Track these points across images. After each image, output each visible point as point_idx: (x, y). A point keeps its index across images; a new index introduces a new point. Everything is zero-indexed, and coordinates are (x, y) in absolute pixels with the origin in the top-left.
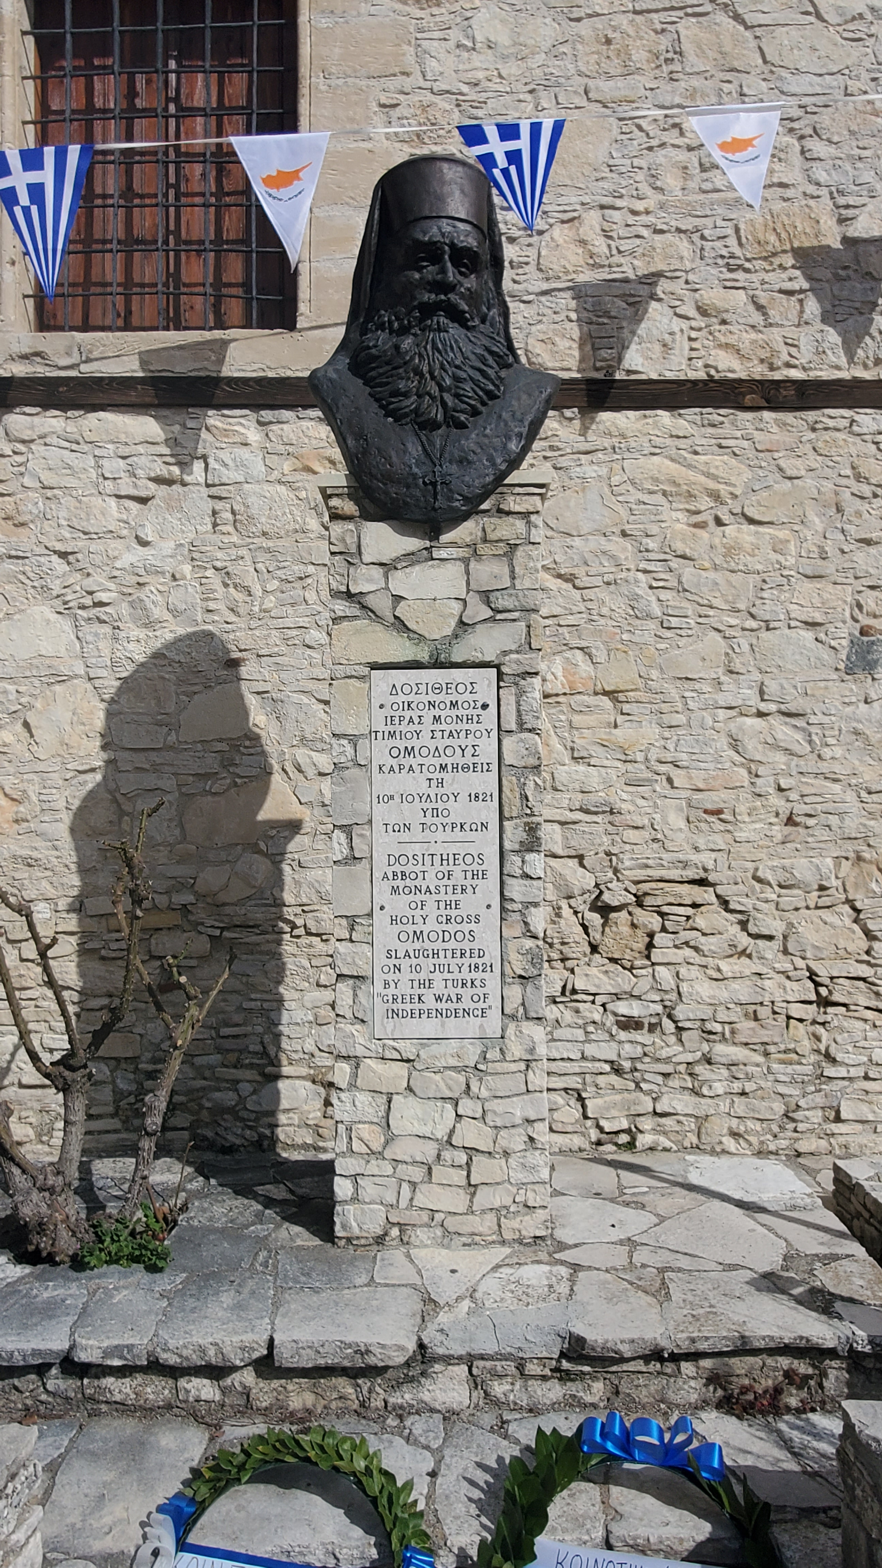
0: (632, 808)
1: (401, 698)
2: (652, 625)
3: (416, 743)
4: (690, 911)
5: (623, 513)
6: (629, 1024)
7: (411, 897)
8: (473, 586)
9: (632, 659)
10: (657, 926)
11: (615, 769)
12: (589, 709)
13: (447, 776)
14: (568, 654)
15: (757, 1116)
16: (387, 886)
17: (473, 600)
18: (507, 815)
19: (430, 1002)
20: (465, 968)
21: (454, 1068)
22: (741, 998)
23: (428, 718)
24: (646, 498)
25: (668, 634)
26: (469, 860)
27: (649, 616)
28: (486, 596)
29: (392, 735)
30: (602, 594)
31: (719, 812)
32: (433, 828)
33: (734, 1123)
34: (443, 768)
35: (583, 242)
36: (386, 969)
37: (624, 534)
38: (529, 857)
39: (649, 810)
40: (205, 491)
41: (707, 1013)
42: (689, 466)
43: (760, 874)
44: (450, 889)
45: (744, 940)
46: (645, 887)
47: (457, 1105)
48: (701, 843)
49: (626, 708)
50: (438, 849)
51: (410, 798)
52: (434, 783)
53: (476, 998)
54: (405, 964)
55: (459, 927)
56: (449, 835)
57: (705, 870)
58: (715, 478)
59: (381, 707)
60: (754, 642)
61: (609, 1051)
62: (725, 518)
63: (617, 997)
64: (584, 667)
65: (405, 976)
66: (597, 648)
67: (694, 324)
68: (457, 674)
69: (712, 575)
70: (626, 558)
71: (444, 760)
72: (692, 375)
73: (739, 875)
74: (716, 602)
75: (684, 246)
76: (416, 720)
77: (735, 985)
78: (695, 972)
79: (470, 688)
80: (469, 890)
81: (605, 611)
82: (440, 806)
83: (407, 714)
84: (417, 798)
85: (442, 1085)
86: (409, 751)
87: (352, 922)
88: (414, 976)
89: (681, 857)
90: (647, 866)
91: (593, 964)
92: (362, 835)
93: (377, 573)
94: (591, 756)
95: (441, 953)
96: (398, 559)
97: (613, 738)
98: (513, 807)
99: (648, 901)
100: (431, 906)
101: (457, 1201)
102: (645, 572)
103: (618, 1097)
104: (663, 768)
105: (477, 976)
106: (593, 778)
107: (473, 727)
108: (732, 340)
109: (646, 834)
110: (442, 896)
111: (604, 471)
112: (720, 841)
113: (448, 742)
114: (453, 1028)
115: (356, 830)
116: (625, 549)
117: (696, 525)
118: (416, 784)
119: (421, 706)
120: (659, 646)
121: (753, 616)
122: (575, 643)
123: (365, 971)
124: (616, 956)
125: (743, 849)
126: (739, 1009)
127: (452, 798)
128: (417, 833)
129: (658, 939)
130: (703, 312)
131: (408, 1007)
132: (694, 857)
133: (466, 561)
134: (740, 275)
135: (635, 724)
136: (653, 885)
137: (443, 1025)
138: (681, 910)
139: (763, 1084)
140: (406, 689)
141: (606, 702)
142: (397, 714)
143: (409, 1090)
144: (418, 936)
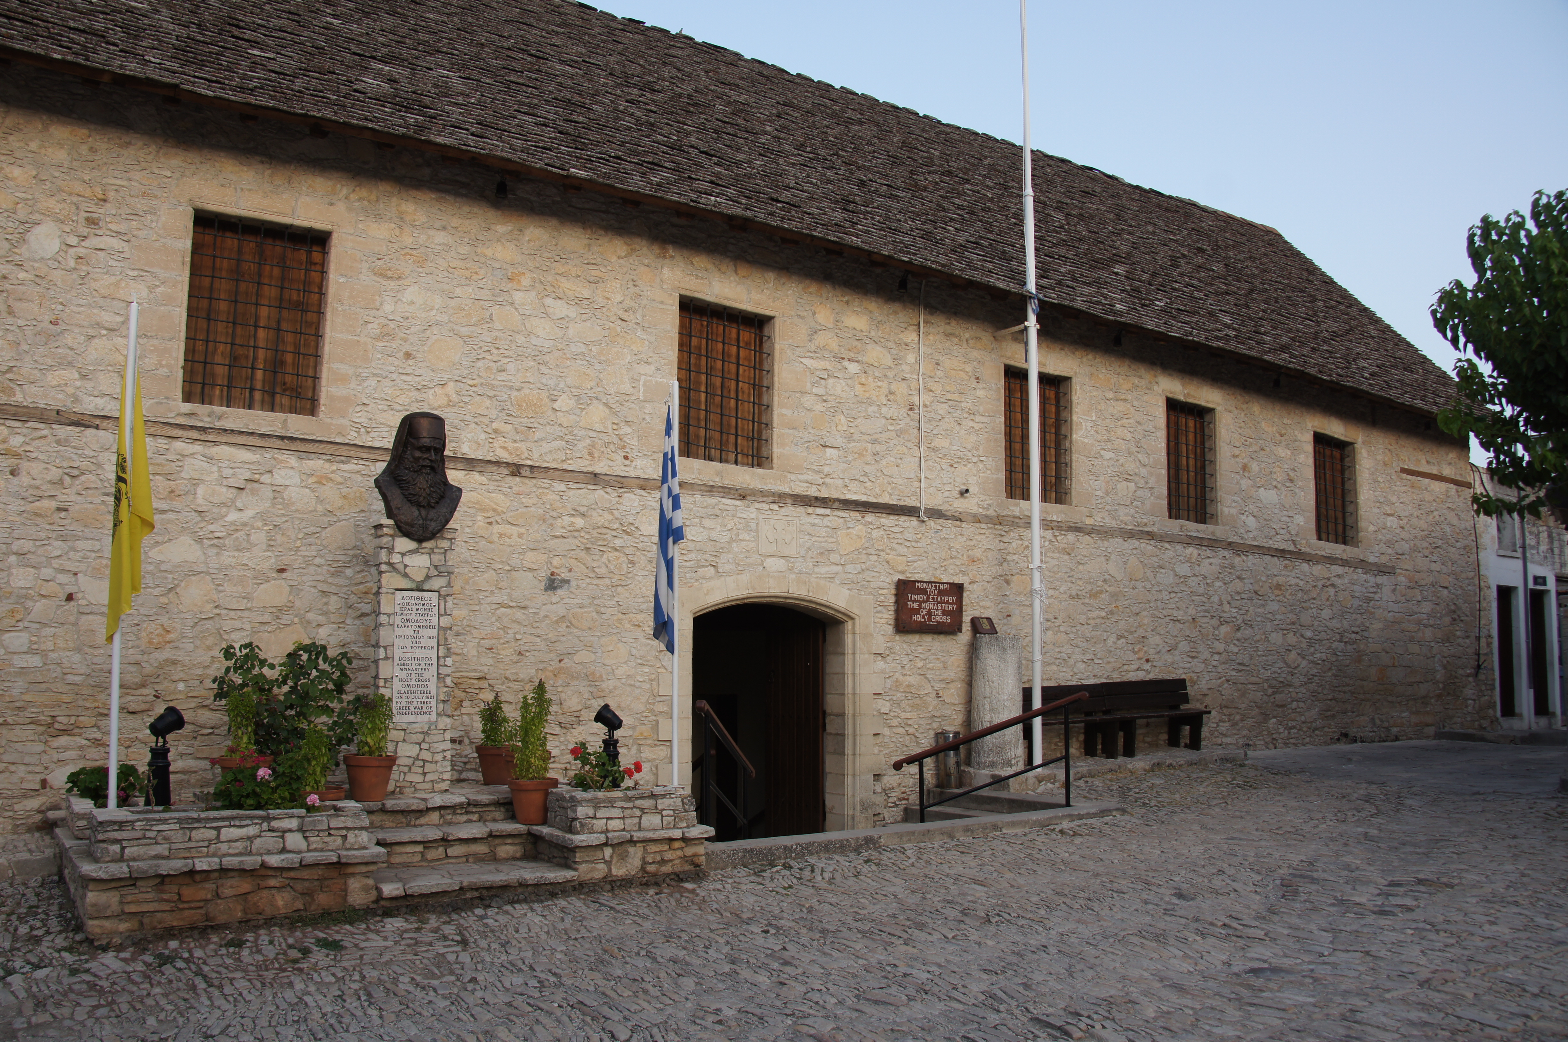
0: (455, 646)
1: (405, 601)
2: (467, 566)
3: (410, 617)
4: (477, 691)
7: (406, 672)
8: (432, 563)
9: (458, 580)
10: (463, 698)
13: (420, 629)
16: (398, 668)
17: (432, 568)
18: (440, 644)
19: (412, 709)
20: (425, 697)
21: (419, 732)
23: (415, 608)
25: (473, 570)
26: (426, 659)
27: (466, 562)
28: (436, 567)
29: (402, 614)
31: (492, 648)
32: (415, 647)
34: (419, 626)
35: (447, 396)
36: (397, 698)
38: (447, 659)
39: (462, 647)
42: (486, 497)
44: (420, 669)
47: (420, 746)
48: (483, 661)
49: (454, 601)
50: (416, 655)
51: (407, 637)
52: (416, 632)
53: (428, 708)
54: (403, 696)
55: (422, 683)
56: (420, 650)
57: (485, 673)
58: (496, 503)
59: (399, 604)
60: (509, 575)
62: (499, 521)
65: (404, 700)
67: (491, 436)
68: (425, 594)
69: (493, 545)
70: (458, 536)
71: (419, 624)
74: (494, 557)
75: (489, 402)
76: (411, 609)
79: (428, 599)
80: (426, 670)
82: (418, 640)
83: (408, 607)
84: (410, 637)
85: (416, 738)
86: (408, 620)
87: (386, 680)
88: (407, 700)
89: (475, 667)
90: (461, 671)
92: (390, 649)
93: (400, 556)
95: (416, 692)
96: (407, 551)
98: (443, 641)
99: (460, 687)
100: (413, 676)
101: (419, 778)
102: (465, 542)
104: (468, 629)
105: (429, 699)
107: (430, 612)
108: (506, 445)
109: (461, 657)
110: (417, 672)
112: (491, 662)
113: (421, 617)
114: (420, 718)
115: (388, 648)
118: (409, 632)
119: (412, 604)
120: (469, 575)
121: (508, 564)
125: (501, 664)
127: (421, 637)
128: (409, 649)
129: (464, 704)
130: (495, 431)
131: (404, 711)
132: (481, 668)
133: (430, 554)
134: (511, 418)
135: (458, 609)
137: (416, 718)
140: (408, 598)
142: (404, 606)
143: (404, 740)
144: (408, 686)
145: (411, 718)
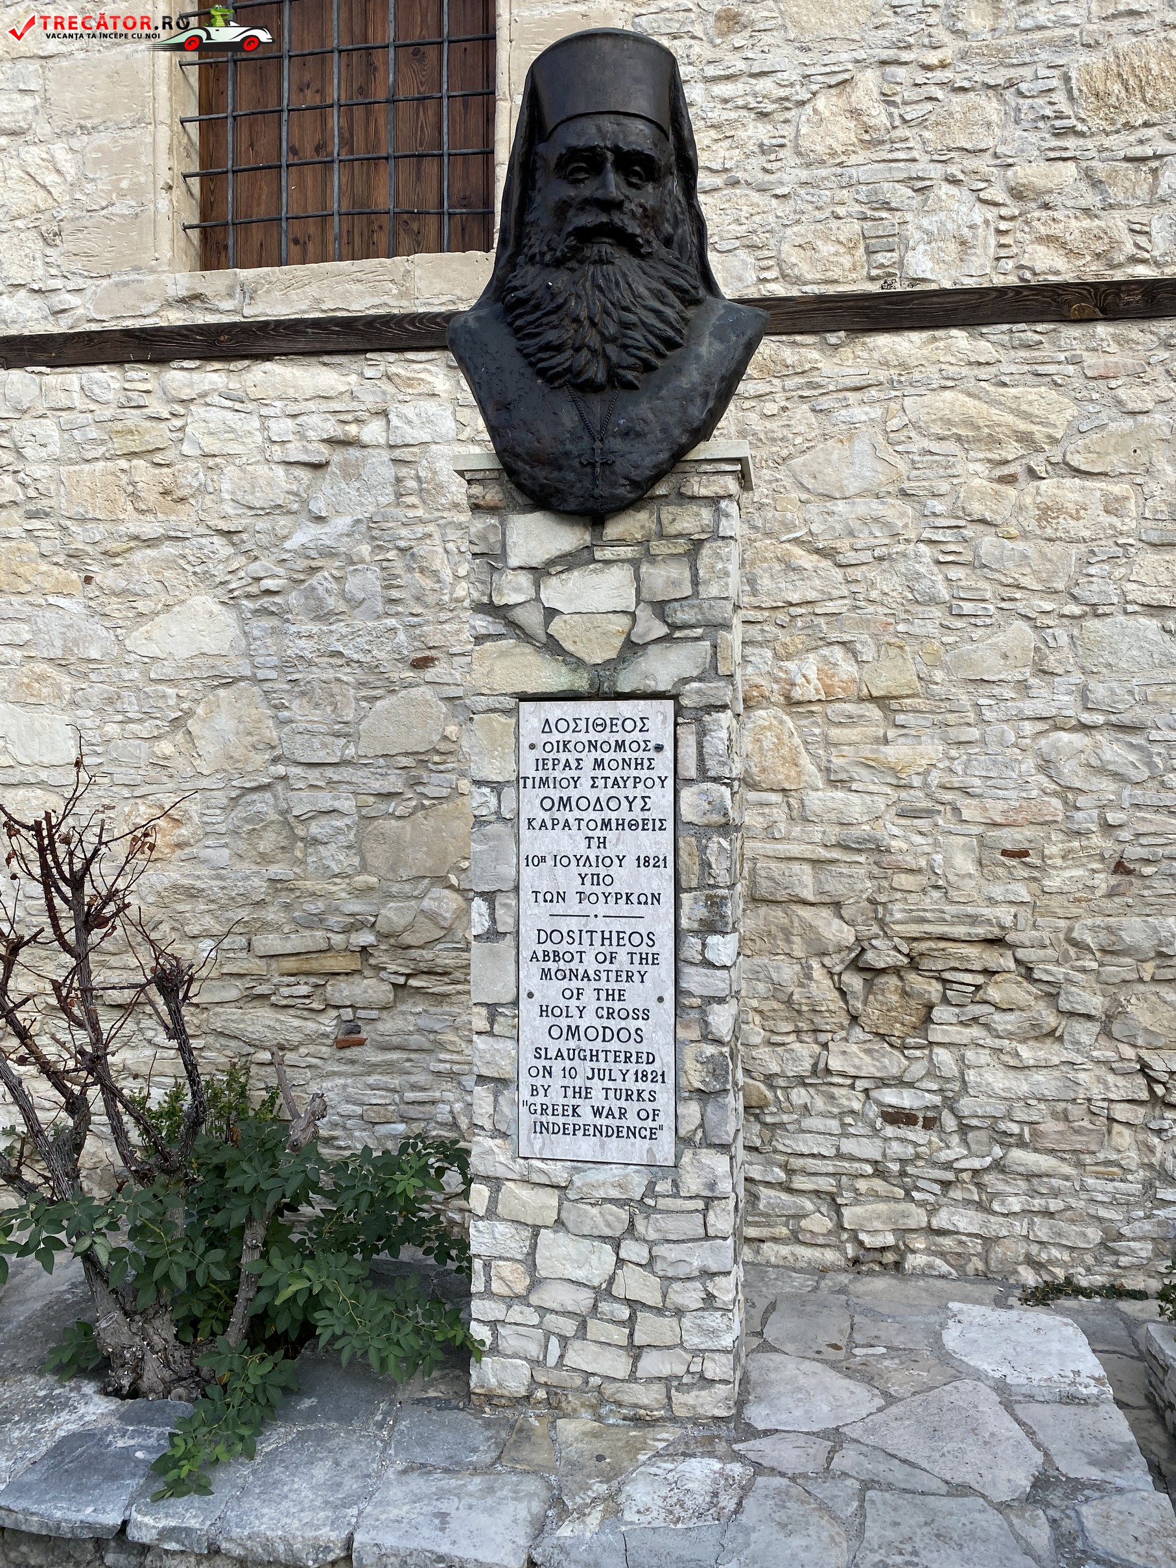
0: (905, 846)
1: (555, 737)
2: (936, 612)
3: (574, 794)
4: (980, 979)
5: (902, 466)
6: (899, 1117)
7: (565, 984)
8: (645, 595)
9: (909, 657)
10: (935, 997)
11: (882, 795)
12: (851, 721)
13: (611, 835)
14: (825, 651)
15: (1064, 1242)
16: (536, 970)
17: (644, 613)
18: (684, 884)
19: (587, 1116)
20: (630, 1076)
21: (611, 1201)
22: (1047, 1092)
23: (588, 763)
24: (934, 446)
25: (959, 624)
26: (636, 939)
27: (933, 601)
28: (660, 608)
29: (544, 782)
30: (873, 573)
31: (1024, 854)
32: (593, 898)
33: (1034, 1249)
34: (606, 824)
35: (855, 113)
36: (534, 1072)
37: (904, 494)
38: (713, 940)
39: (927, 849)
40: (386, 455)
41: (1000, 1109)
42: (993, 402)
43: (1075, 935)
44: (612, 976)
45: (1051, 1019)
46: (923, 946)
47: (619, 1246)
48: (997, 891)
49: (900, 718)
50: (599, 925)
51: (565, 861)
52: (594, 843)
53: (643, 1115)
54: (557, 1066)
55: (623, 1024)
56: (612, 908)
57: (1003, 928)
58: (1027, 416)
59: (532, 747)
60: (1076, 632)
61: (870, 1149)
62: (1040, 470)
63: (883, 1083)
64: (847, 668)
65: (557, 1081)
66: (864, 644)
67: (1004, 211)
68: (625, 708)
69: (1020, 545)
70: (906, 526)
71: (607, 814)
72: (999, 281)
73: (1046, 936)
74: (1024, 582)
75: (991, 108)
76: (574, 764)
77: (1039, 1077)
78: (984, 1057)
79: (640, 725)
80: (637, 977)
81: (874, 595)
82: (602, 871)
83: (563, 757)
84: (573, 860)
85: (599, 1220)
86: (565, 803)
87: (493, 1010)
88: (567, 1082)
89: (970, 910)
90: (924, 920)
91: (852, 1039)
92: (505, 905)
93: (524, 579)
94: (852, 780)
95: (602, 1056)
96: (552, 562)
97: (881, 756)
98: (691, 879)
99: (926, 964)
100: (589, 997)
101: (616, 1365)
102: (930, 542)
103: (882, 1207)
104: (948, 796)
105: (647, 1086)
106: (855, 806)
107: (644, 774)
108: (1056, 230)
109: (922, 880)
110: (603, 984)
111: (876, 412)
112: (1022, 892)
113: (612, 792)
114: (614, 1149)
115: (500, 899)
116: (903, 514)
117: (1002, 480)
118: (572, 843)
119: (580, 747)
120: (945, 639)
121: (1074, 598)
122: (834, 636)
123: (508, 1071)
124: (881, 1031)
125: (1055, 903)
126: (1042, 1106)
127: (616, 861)
128: (573, 905)
129: (936, 1014)
130: (1017, 194)
131: (560, 1120)
132: (987, 912)
133: (635, 563)
134: (1071, 142)
135: (909, 741)
136: (932, 944)
137: (602, 1146)
138: (968, 978)
139: (1073, 1202)
140: (562, 726)
141: (874, 712)
142: (551, 756)
143: (559, 1223)
144: (573, 1032)
145: (585, 1148)
